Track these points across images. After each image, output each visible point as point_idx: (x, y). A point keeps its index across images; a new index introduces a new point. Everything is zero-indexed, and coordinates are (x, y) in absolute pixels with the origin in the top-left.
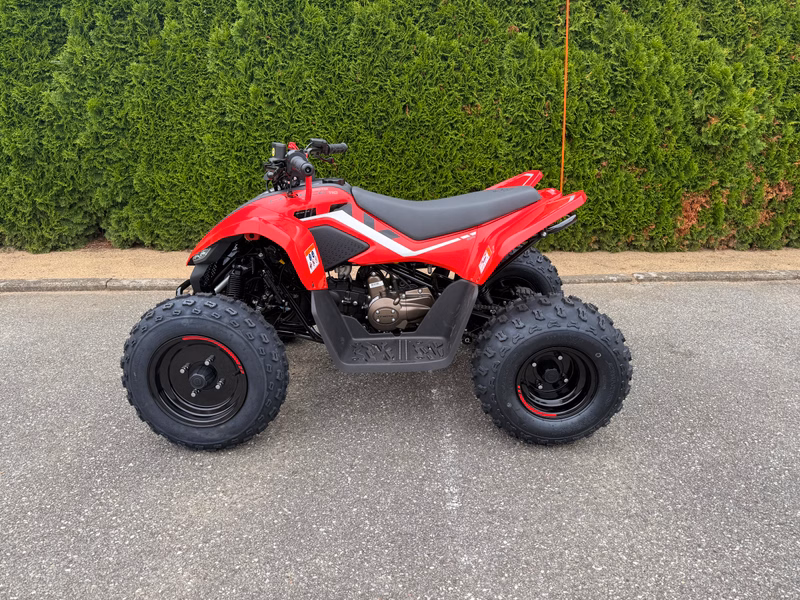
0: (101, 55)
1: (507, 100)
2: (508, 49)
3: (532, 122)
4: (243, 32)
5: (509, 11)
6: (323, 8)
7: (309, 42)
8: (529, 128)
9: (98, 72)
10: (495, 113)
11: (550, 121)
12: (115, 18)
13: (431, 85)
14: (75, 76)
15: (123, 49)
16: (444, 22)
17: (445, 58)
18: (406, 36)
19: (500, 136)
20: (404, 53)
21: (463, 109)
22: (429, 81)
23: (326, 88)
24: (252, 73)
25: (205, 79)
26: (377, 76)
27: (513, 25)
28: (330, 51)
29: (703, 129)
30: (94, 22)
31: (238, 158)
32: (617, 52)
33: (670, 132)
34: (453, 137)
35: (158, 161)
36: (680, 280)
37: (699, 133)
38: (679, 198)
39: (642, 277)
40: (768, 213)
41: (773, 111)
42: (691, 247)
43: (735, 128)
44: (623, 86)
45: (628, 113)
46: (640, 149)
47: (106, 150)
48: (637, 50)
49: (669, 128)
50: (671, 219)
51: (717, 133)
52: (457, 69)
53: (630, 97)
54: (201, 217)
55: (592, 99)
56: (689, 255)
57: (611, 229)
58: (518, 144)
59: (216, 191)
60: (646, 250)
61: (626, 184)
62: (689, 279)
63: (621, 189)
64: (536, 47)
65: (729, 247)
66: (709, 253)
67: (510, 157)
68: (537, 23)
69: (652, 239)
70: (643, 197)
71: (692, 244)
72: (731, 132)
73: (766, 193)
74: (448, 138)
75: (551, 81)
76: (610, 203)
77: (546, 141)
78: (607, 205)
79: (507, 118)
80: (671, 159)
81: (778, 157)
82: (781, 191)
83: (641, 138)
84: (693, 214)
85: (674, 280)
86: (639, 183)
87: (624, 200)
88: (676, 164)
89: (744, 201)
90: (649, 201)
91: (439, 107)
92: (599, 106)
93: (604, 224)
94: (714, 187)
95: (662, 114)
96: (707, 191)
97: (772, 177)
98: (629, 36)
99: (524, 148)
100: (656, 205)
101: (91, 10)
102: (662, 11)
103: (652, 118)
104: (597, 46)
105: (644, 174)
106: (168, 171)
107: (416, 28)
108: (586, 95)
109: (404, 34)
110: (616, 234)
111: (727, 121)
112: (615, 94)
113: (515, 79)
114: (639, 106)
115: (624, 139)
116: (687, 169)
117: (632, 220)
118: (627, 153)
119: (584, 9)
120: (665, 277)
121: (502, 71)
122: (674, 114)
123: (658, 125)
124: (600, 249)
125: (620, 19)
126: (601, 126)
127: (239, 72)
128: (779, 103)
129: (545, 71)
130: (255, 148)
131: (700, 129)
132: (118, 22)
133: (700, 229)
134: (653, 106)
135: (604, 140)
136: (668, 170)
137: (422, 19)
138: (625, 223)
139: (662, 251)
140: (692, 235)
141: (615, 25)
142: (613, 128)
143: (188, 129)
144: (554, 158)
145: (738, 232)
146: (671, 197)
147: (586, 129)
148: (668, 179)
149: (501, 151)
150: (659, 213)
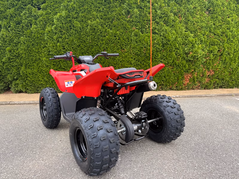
0: (12, 35)
1: (133, 48)
2: (133, 34)
3: (140, 54)
4: (56, 28)
5: (133, 24)
6: (80, 22)
7: (75, 31)
8: (140, 56)
9: (11, 40)
10: (130, 52)
11: (145, 54)
12: (17, 24)
13: (111, 44)
14: (3, 41)
15: (19, 33)
16: (115, 26)
17: (115, 36)
18: (104, 30)
19: (132, 58)
20: (103, 35)
21: (121, 51)
22: (111, 43)
23: (81, 44)
24: (58, 40)
25: (44, 42)
26: (96, 41)
27: (134, 27)
28: (82, 34)
29: (188, 56)
30: (10, 26)
31: (53, 64)
32: (163, 34)
33: (179, 56)
34: (118, 58)
35: (29, 66)
36: (186, 97)
37: (187, 57)
38: (183, 75)
39: (174, 97)
40: (208, 79)
41: (206, 50)
42: (188, 89)
43: (197, 55)
44: (165, 44)
45: (167, 51)
46: (171, 61)
47: (12, 63)
48: (169, 34)
49: (179, 55)
50: (181, 81)
51: (192, 56)
52: (119, 39)
53: (167, 47)
54: (42, 83)
55: (157, 47)
56: (187, 91)
57: (165, 84)
58: (137, 60)
59: (46, 74)
60: (175, 90)
61: (168, 71)
62: (188, 97)
63: (167, 73)
64: (141, 34)
65: (198, 89)
66: (193, 90)
67: (135, 64)
68: (141, 27)
69: (177, 87)
70: (173, 75)
71: (188, 88)
72: (196, 56)
73: (207, 73)
74: (117, 59)
75: (145, 42)
76: (164, 76)
77: (145, 59)
78: (163, 77)
79: (134, 53)
80: (180, 64)
81: (209, 63)
82: (211, 72)
83: (171, 58)
84: (188, 79)
85: (184, 97)
86: (172, 71)
87: (168, 75)
88: (182, 65)
89: (201, 76)
90: (175, 76)
91: (114, 50)
92: (159, 49)
93: (163, 83)
94: (193, 72)
95: (177, 51)
96: (191, 73)
97: (208, 69)
98: (166, 30)
99: (139, 61)
100: (177, 77)
101: (9, 22)
102: (174, 24)
103: (174, 53)
104: (158, 33)
105: (173, 68)
106: (32, 69)
107: (107, 28)
108: (155, 46)
109: (103, 29)
110: (166, 85)
111: (194, 53)
112: (163, 46)
113: (135, 42)
114: (170, 49)
115: (167, 58)
116: (185, 66)
117: (171, 81)
118: (168, 62)
119: (153, 23)
120: (181, 97)
121: (131, 40)
122: (180, 51)
123: (176, 55)
124: (162, 90)
125: (163, 26)
126: (160, 55)
127: (54, 40)
128: (208, 49)
129: (144, 40)
130: (59, 62)
131: (187, 56)
132: (18, 26)
133: (190, 84)
134: (174, 49)
135: (161, 59)
136: (179, 67)
137: (108, 26)
138: (169, 82)
139: (180, 90)
140: (188, 85)
141: (162, 28)
142: (163, 56)
143: (38, 56)
144: (147, 64)
145: (201, 84)
146: (181, 75)
147: (156, 56)
148: (180, 70)
149: (132, 62)
150: (178, 79)
